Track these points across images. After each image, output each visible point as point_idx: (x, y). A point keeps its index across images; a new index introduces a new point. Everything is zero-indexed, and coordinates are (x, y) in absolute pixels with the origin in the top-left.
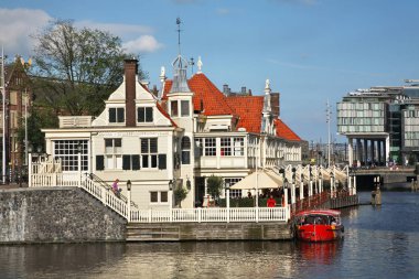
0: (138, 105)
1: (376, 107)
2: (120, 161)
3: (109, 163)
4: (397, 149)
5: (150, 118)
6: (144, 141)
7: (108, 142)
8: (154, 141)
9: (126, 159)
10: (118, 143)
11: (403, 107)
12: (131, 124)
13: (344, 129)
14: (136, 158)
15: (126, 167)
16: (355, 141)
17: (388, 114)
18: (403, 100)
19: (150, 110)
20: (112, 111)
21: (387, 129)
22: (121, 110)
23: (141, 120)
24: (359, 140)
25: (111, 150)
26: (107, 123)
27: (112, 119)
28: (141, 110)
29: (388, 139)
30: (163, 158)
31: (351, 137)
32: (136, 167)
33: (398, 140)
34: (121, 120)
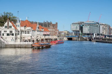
0: (9, 25)
1: (78, 25)
2: (6, 34)
3: (4, 35)
4: (82, 33)
5: (11, 28)
6: (10, 31)
7: (4, 31)
8: (12, 31)
9: (7, 34)
10: (6, 31)
11: (83, 25)
12: (8, 28)
13: (72, 29)
14: (9, 34)
15: (7, 35)
16: (74, 32)
17: (80, 27)
18: (83, 24)
19: (11, 26)
20: (5, 26)
21: (80, 29)
22: (7, 26)
23: (10, 28)
24: (75, 31)
25: (5, 33)
26: (4, 28)
27: (5, 28)
28: (10, 26)
29: (80, 31)
30: (13, 34)
31: (73, 31)
32: (9, 35)
33: (82, 31)
34: (6, 28)
